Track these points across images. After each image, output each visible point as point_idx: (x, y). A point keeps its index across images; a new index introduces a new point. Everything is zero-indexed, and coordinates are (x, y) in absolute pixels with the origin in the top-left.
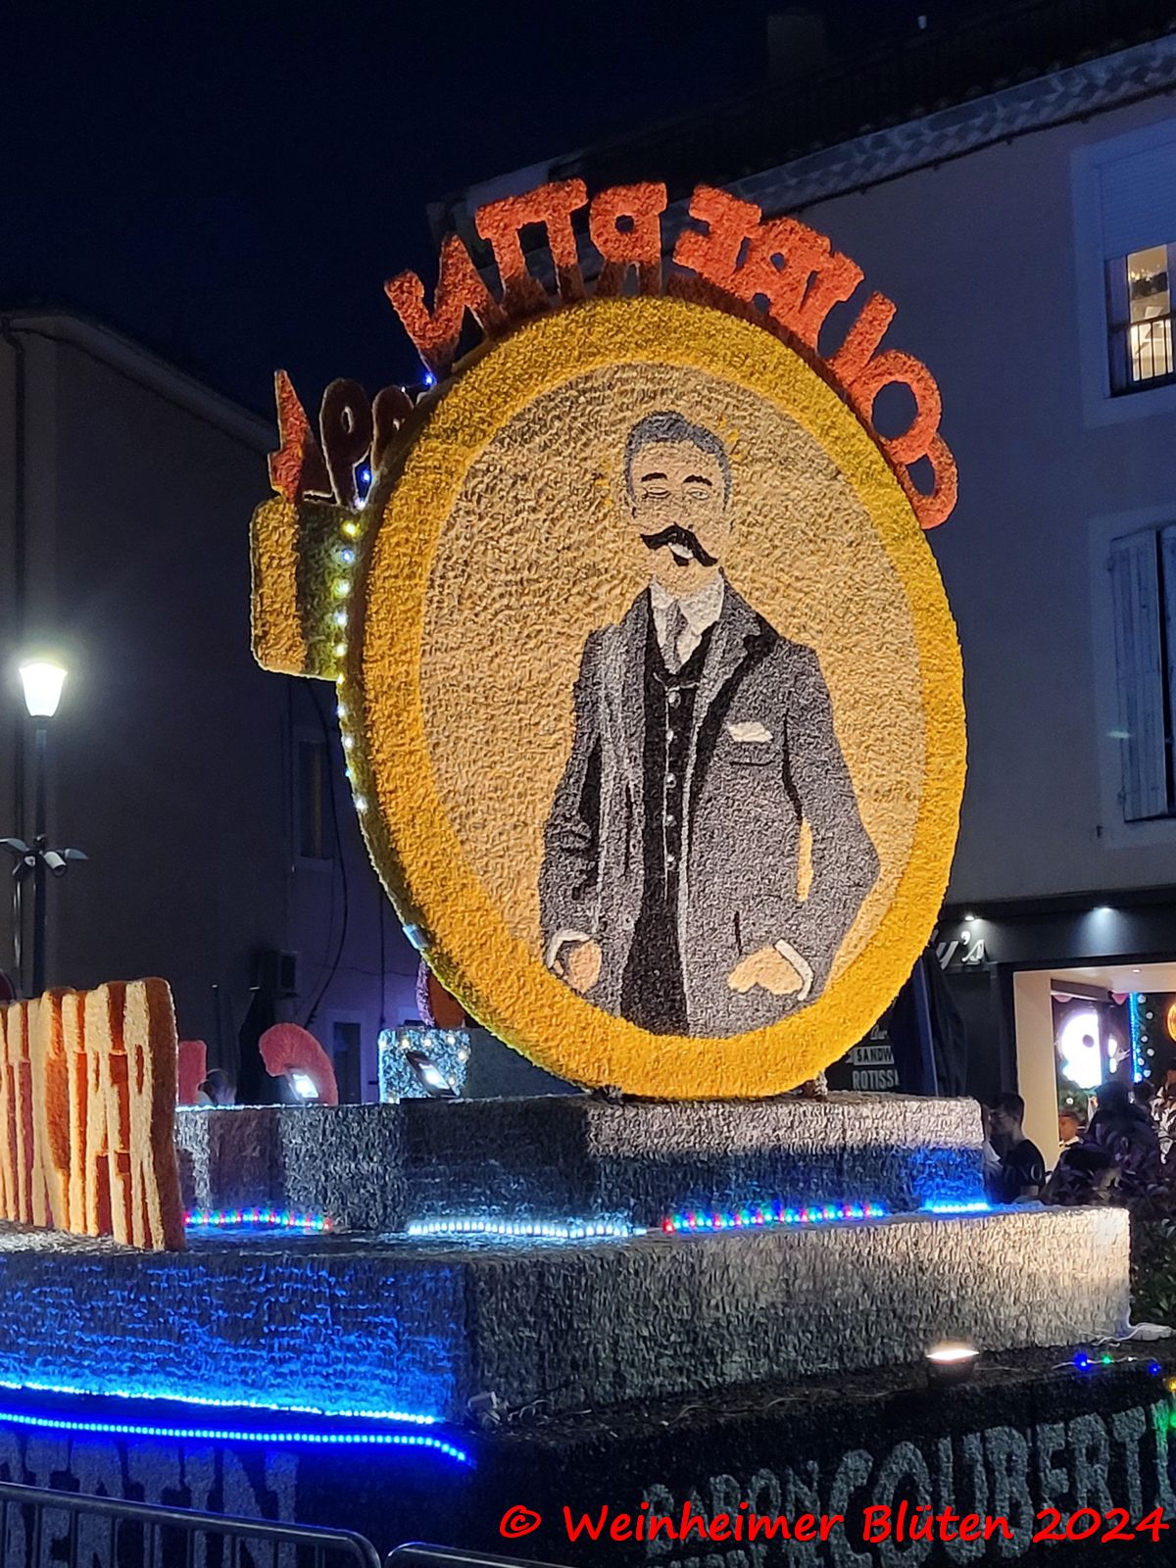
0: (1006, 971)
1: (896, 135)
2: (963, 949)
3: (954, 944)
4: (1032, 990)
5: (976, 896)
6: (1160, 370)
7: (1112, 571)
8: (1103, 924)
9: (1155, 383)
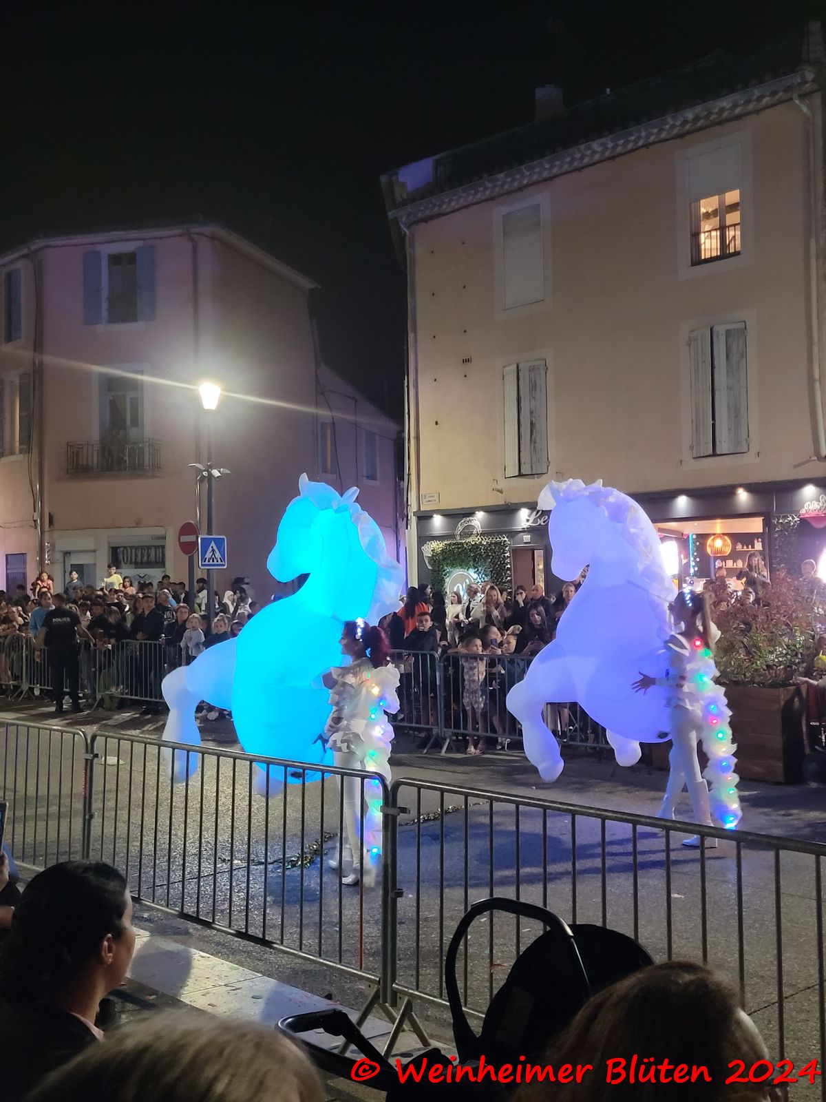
1: (595, 145)
6: (714, 254)
7: (689, 345)
8: (682, 504)
9: (711, 260)
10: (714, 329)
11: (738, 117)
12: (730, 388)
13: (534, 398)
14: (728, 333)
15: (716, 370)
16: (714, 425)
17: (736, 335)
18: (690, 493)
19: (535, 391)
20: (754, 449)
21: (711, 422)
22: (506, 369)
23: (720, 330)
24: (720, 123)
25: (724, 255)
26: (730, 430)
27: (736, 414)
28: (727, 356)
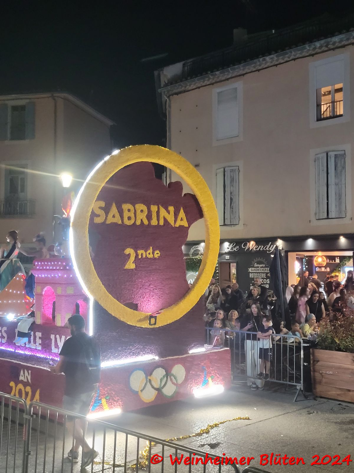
0: (287, 253)
2: (277, 247)
4: (292, 256)
5: (280, 235)
6: (328, 115)
7: (315, 162)
8: (310, 243)
9: (326, 118)
10: (328, 154)
12: (336, 184)
13: (233, 186)
14: (336, 156)
15: (329, 175)
16: (328, 204)
17: (340, 158)
18: (314, 237)
19: (233, 182)
20: (349, 216)
21: (326, 201)
22: (218, 171)
23: (332, 155)
24: (333, 49)
25: (334, 116)
26: (336, 206)
27: (339, 198)
28: (335, 168)
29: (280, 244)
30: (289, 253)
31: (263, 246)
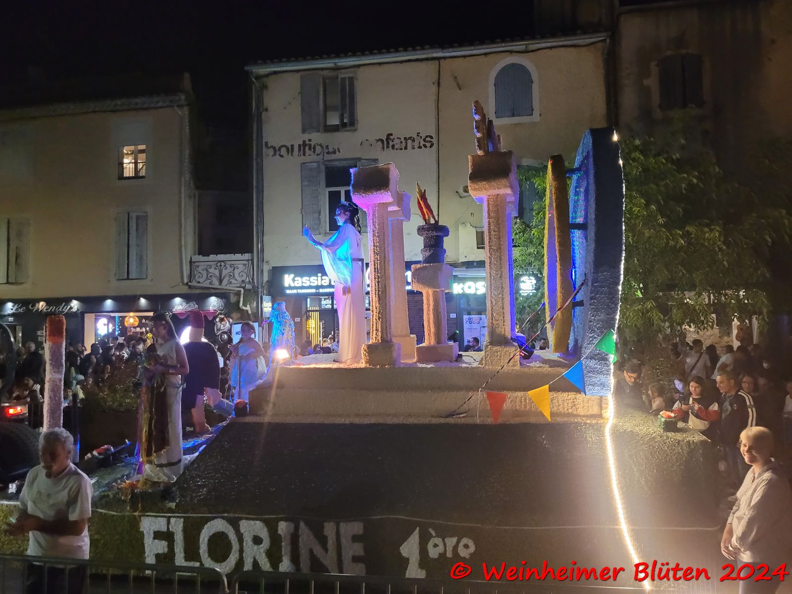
0: (82, 314)
1: (63, 106)
2: (71, 308)
3: (69, 307)
4: (89, 318)
5: (75, 296)
6: (131, 175)
7: (116, 221)
8: (109, 304)
9: (129, 178)
10: (130, 214)
11: (146, 109)
12: (138, 245)
13: (19, 240)
14: (138, 218)
15: (131, 235)
16: (128, 264)
17: (142, 220)
18: (113, 298)
19: (20, 236)
20: (149, 278)
21: (127, 262)
23: (134, 215)
24: (136, 109)
25: (137, 177)
26: (137, 267)
27: (141, 259)
28: (137, 230)
29: (75, 305)
30: (86, 315)
31: (55, 307)
